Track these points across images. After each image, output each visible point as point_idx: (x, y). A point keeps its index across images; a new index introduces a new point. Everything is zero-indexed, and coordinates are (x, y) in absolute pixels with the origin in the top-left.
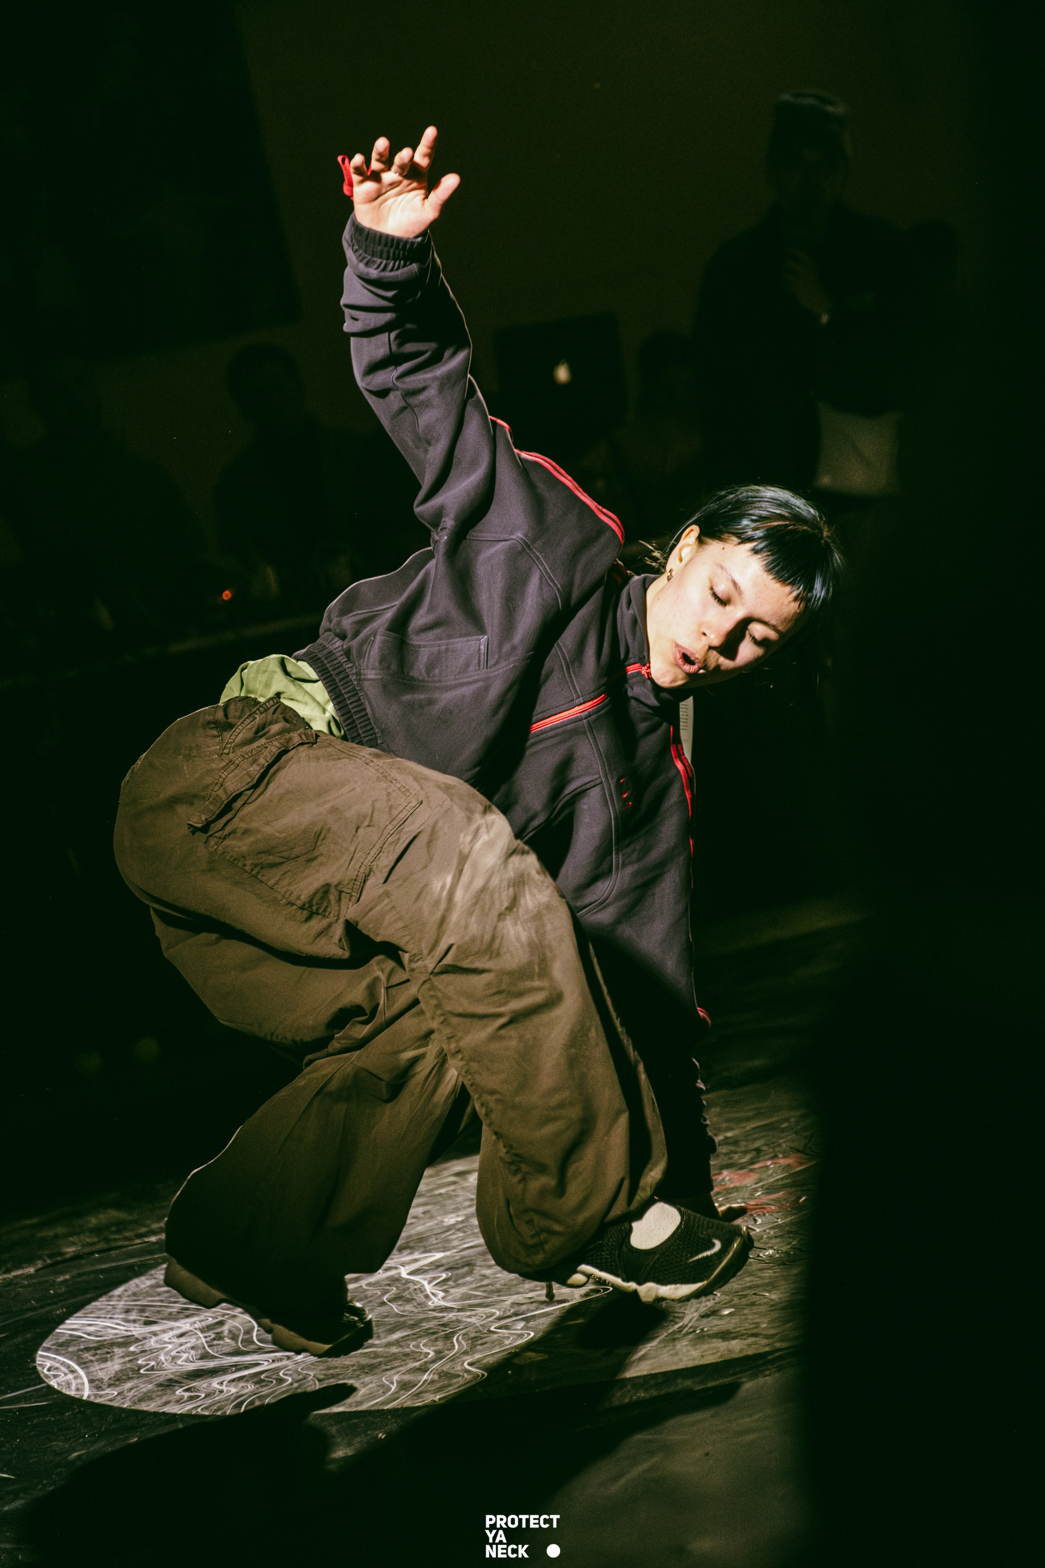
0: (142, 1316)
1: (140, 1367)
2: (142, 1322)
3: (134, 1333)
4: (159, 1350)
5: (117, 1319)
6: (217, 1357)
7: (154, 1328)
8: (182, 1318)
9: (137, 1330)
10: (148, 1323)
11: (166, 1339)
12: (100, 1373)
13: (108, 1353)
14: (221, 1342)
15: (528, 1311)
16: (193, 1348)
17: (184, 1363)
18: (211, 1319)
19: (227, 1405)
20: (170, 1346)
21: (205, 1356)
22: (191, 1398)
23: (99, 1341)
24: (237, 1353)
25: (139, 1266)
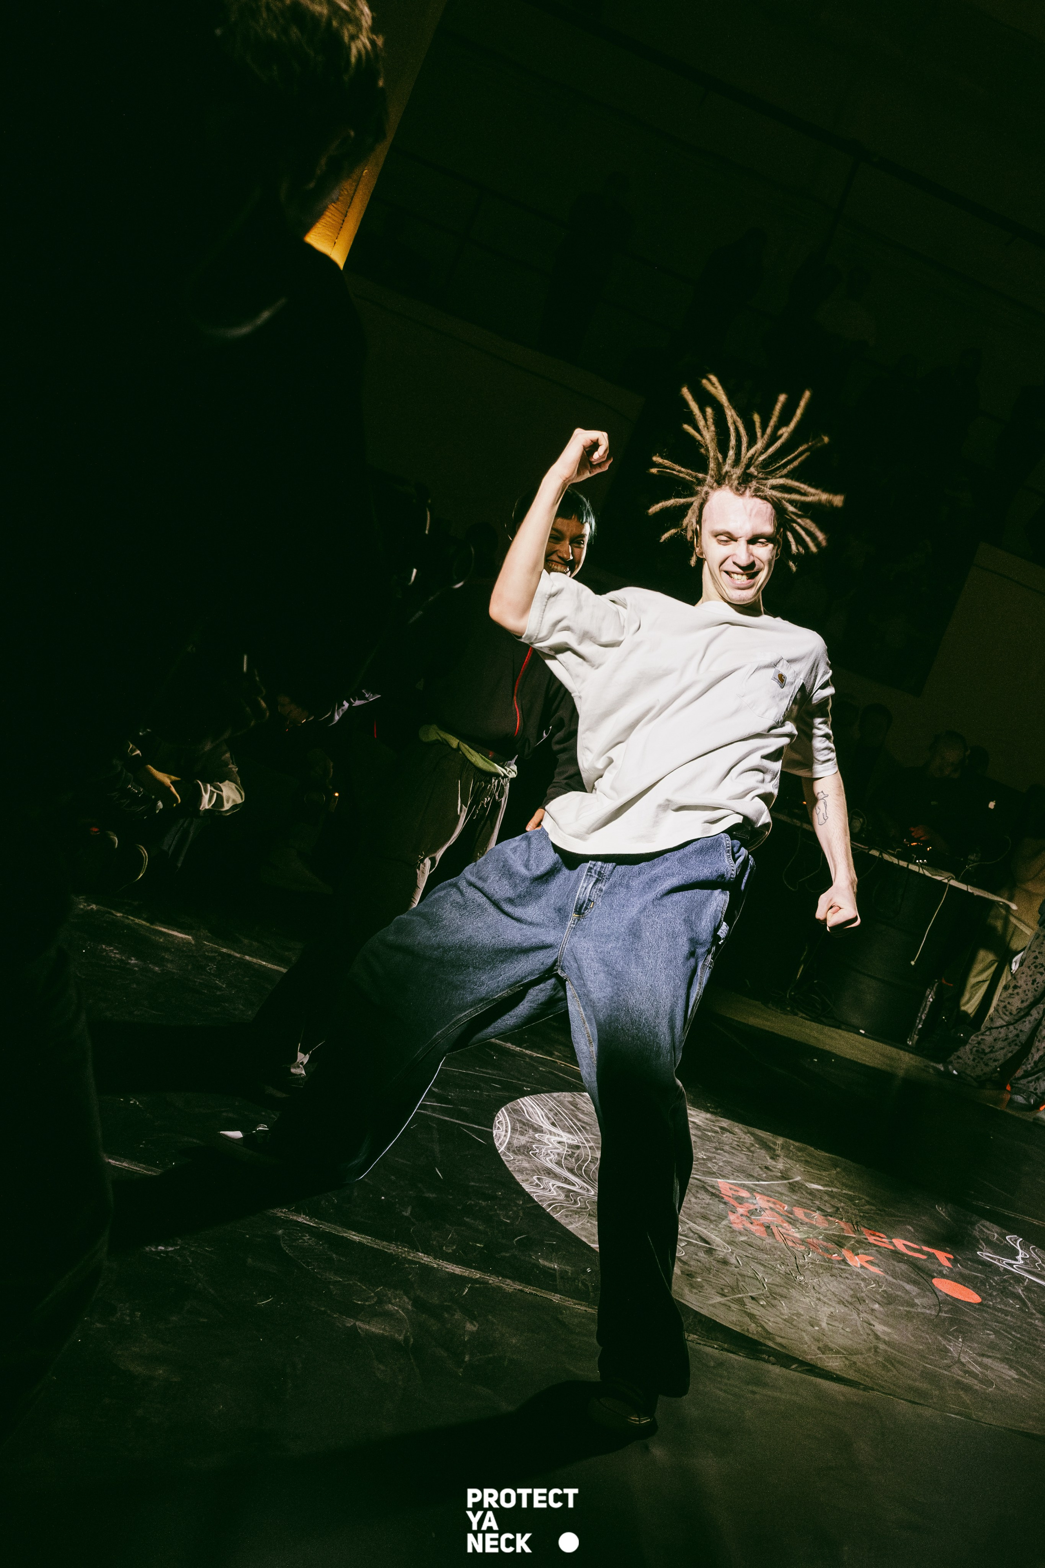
0: (553, 1117)
1: (532, 1149)
2: (551, 1121)
3: (544, 1126)
4: (546, 1144)
5: (544, 1111)
6: (562, 1167)
7: (553, 1129)
8: (567, 1132)
9: (546, 1125)
10: (553, 1124)
11: (552, 1140)
12: (515, 1141)
13: (526, 1130)
14: (570, 1159)
15: (692, 1238)
16: (558, 1154)
17: (549, 1161)
18: (576, 1141)
19: (546, 1201)
20: (551, 1146)
21: (559, 1163)
22: (537, 1185)
23: (528, 1120)
24: (571, 1171)
25: (574, 1085)
